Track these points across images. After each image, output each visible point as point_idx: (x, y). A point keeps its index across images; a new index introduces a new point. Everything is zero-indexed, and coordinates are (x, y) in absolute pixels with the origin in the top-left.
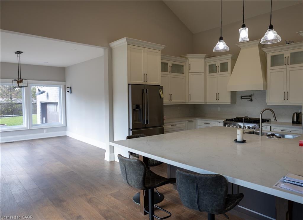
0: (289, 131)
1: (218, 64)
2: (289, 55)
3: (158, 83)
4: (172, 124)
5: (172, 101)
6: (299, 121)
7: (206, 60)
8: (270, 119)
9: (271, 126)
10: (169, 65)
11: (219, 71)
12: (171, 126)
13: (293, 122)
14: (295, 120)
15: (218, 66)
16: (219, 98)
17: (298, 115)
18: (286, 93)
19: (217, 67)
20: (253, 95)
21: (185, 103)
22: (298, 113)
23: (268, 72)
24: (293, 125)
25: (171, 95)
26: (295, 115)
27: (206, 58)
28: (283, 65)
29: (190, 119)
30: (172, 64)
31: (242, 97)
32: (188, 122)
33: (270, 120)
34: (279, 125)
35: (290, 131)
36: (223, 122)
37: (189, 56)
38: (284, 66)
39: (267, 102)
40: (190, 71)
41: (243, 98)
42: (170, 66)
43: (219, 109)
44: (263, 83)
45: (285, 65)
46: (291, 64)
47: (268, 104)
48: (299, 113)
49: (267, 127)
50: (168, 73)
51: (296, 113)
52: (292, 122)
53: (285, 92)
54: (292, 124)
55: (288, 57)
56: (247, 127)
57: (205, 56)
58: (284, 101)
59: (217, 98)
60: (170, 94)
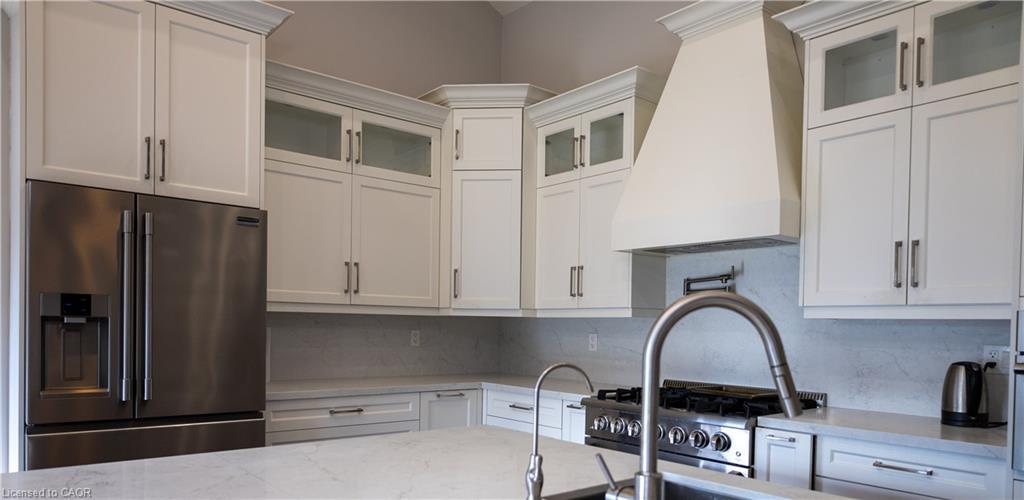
0: (923, 471)
1: (582, 128)
2: (926, 31)
3: (245, 194)
4: (334, 404)
5: (356, 300)
6: (982, 409)
7: (532, 115)
8: (824, 397)
9: (815, 438)
10: (345, 125)
11: (587, 161)
12: (328, 416)
13: (949, 418)
14: (960, 406)
15: (583, 137)
16: (584, 291)
17: (978, 377)
18: (905, 251)
19: (578, 144)
20: (742, 271)
21: (438, 308)
22: (979, 366)
23: (810, 141)
24: (945, 436)
25: (354, 269)
26: (961, 375)
27: (530, 101)
28: (892, 92)
29: (446, 386)
30: (365, 125)
31: (688, 282)
32: (432, 397)
33: (820, 402)
34: (863, 433)
35: (931, 473)
36: (583, 402)
37: (452, 92)
38: (899, 98)
39: (800, 304)
40: (458, 165)
41: (693, 286)
42: (349, 132)
43: (593, 343)
44: (777, 196)
45: (904, 87)
46: (936, 81)
47: (808, 314)
48: (983, 364)
49: (793, 440)
50: (340, 165)
51: (968, 366)
52: (938, 415)
53: (899, 245)
54: (939, 426)
55: (921, 41)
56: (711, 436)
57: (524, 93)
58: (898, 296)
59: (576, 292)
60: (347, 264)
